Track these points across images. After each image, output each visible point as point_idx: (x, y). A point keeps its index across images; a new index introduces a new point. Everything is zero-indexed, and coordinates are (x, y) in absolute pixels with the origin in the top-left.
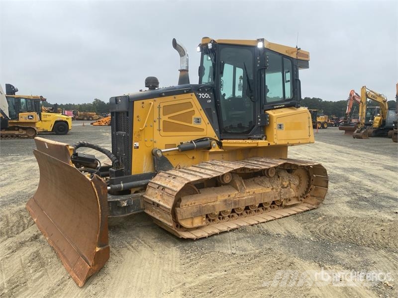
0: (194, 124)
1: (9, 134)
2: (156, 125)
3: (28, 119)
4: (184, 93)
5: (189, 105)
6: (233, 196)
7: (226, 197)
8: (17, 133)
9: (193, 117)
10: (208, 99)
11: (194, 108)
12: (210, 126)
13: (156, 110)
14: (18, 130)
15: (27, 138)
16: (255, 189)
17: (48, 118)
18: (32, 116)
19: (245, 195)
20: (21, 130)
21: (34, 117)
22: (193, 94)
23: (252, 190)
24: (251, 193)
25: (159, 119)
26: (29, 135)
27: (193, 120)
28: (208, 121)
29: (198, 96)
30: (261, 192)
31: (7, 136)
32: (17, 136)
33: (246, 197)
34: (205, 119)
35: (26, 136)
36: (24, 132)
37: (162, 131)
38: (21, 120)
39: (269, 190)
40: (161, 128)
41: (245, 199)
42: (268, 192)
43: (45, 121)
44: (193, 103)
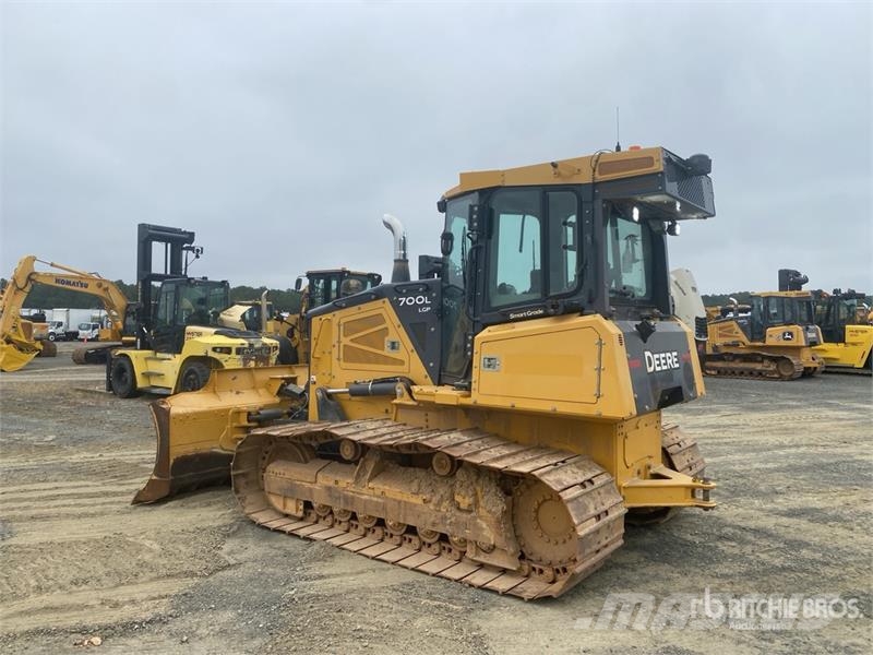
0: (387, 352)
1: (747, 369)
2: (335, 351)
3: (782, 340)
4: (370, 300)
5: (379, 319)
6: (342, 484)
7: (331, 484)
8: (759, 367)
9: (386, 339)
10: (425, 305)
11: (388, 324)
12: (415, 356)
13: (335, 328)
14: (762, 362)
15: (776, 379)
16: (387, 488)
17: (861, 338)
18: (790, 334)
19: (364, 491)
20: (766, 363)
21: (795, 334)
22: (386, 300)
23: (381, 486)
24: (378, 492)
25: (339, 342)
26: (783, 373)
27: (387, 344)
28: (412, 347)
29: (395, 305)
30: (399, 497)
31: (742, 373)
32: (760, 374)
33: (366, 497)
34: (406, 343)
35: (776, 376)
36: (773, 367)
37: (342, 362)
38: (770, 341)
39: (417, 500)
40: (342, 356)
41: (366, 501)
42: (415, 505)
43: (854, 344)
44: (385, 316)
